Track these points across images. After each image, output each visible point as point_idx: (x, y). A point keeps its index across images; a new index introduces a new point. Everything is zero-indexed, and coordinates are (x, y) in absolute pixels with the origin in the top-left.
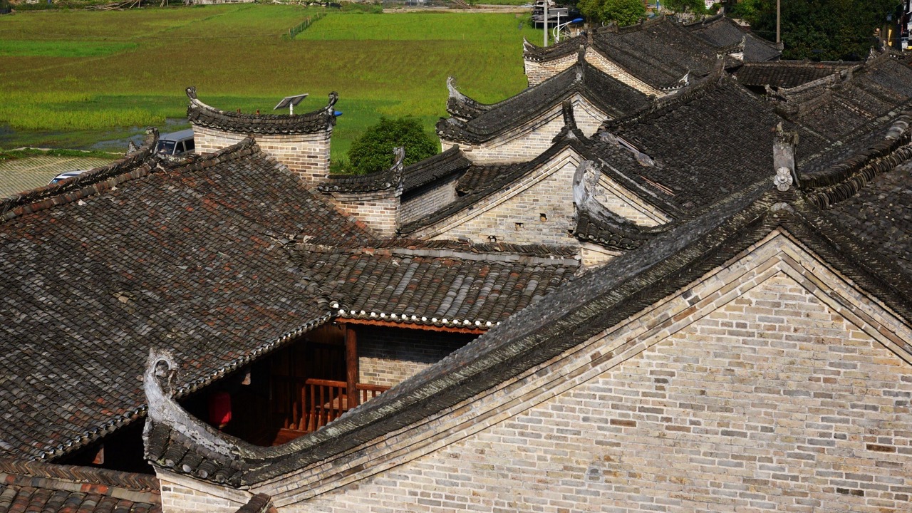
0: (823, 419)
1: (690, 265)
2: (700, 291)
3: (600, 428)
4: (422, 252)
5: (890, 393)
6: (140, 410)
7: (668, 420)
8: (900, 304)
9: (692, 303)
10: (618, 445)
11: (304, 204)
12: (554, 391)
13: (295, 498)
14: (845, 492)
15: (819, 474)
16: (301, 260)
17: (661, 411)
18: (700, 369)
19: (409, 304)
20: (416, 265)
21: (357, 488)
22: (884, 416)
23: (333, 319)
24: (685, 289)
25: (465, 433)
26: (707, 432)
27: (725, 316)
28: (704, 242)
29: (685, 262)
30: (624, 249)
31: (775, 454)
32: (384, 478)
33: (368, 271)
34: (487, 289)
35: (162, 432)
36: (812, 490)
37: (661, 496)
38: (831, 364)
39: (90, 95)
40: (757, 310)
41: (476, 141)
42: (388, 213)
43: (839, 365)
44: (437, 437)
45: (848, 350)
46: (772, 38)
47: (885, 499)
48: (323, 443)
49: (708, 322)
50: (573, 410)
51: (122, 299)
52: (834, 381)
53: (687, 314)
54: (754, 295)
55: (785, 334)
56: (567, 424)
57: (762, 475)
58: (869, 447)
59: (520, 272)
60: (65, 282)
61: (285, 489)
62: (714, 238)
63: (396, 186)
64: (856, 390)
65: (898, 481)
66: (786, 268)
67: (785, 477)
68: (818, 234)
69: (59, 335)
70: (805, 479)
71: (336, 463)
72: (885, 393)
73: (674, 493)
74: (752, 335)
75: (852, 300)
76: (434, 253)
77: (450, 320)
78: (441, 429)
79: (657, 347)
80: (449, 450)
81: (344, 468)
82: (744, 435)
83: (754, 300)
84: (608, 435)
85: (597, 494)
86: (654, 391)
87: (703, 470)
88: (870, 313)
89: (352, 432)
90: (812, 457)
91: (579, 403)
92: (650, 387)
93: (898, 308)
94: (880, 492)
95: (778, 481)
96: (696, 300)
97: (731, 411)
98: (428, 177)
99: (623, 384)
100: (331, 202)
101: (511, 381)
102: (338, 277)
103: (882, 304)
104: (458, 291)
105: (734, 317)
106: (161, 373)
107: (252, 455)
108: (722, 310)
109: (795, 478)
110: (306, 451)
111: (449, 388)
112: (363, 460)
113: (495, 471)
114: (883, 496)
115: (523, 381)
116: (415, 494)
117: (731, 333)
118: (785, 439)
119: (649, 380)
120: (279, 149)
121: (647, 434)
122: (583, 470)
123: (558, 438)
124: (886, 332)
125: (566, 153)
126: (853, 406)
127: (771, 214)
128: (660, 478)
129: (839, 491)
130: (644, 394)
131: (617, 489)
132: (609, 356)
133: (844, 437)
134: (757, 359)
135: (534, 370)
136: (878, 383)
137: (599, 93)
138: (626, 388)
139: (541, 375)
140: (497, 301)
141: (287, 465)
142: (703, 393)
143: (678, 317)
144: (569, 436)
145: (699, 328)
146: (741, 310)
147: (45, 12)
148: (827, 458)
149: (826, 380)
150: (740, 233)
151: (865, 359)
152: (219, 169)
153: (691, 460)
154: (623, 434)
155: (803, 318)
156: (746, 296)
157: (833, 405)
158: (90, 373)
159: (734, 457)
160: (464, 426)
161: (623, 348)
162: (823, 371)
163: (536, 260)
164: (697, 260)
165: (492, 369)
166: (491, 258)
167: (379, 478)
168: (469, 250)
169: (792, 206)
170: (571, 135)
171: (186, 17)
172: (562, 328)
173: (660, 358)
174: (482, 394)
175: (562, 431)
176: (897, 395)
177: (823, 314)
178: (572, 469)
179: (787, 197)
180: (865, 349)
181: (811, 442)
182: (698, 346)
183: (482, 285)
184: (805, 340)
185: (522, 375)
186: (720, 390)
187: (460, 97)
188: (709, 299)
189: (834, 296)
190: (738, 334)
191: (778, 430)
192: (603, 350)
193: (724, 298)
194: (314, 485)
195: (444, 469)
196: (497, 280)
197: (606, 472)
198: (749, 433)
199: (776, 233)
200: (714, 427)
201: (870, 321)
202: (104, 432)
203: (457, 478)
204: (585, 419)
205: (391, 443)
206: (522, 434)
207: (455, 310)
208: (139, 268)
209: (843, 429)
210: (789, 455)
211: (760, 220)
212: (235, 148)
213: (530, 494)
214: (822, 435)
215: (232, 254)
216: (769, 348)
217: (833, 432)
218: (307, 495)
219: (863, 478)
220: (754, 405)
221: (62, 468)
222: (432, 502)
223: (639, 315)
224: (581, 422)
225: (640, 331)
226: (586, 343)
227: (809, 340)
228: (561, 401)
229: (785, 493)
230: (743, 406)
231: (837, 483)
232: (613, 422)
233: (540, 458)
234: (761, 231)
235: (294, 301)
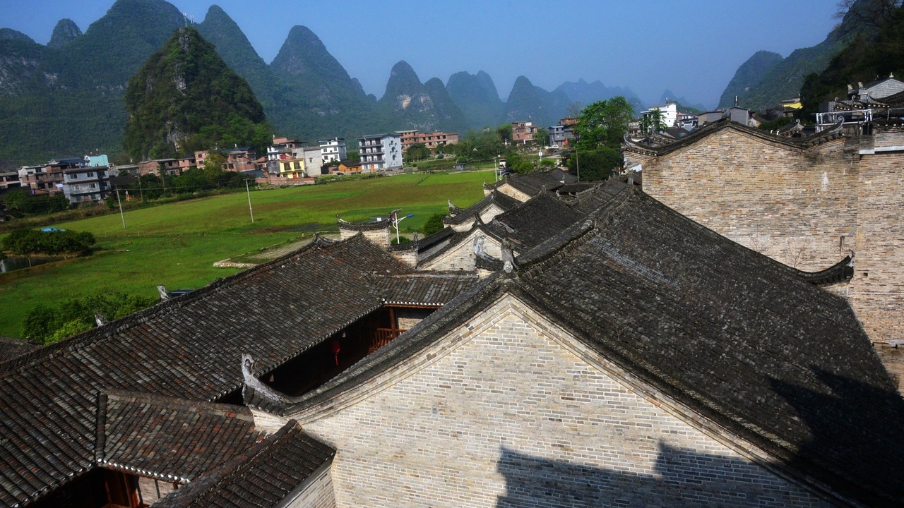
0: (539, 385)
1: (467, 311)
2: (474, 323)
3: (435, 389)
4: (418, 276)
5: (570, 372)
6: (290, 357)
7: (466, 385)
8: (571, 328)
9: (470, 329)
10: (444, 397)
11: (381, 256)
12: (412, 372)
13: (307, 421)
14: (553, 420)
15: (539, 411)
16: (372, 281)
17: (462, 381)
18: (478, 361)
19: (412, 298)
20: (415, 281)
21: (333, 416)
22: (568, 383)
23: (383, 305)
24: (466, 323)
25: (375, 391)
26: (484, 391)
27: (487, 335)
28: (473, 300)
29: (465, 309)
30: (495, 270)
31: (518, 401)
32: (343, 412)
33: (397, 285)
34: (443, 289)
35: (251, 391)
36: (537, 419)
37: (466, 421)
38: (540, 358)
39: (346, 211)
40: (502, 332)
41: (457, 223)
42: (413, 257)
43: (544, 358)
44: (363, 394)
45: (548, 351)
46: (576, 175)
47: (572, 423)
48: (315, 397)
49: (479, 338)
50: (422, 381)
51: (292, 307)
52: (543, 366)
53: (469, 335)
54: (501, 325)
55: (516, 343)
56: (420, 388)
57: (513, 411)
58: (563, 398)
59: (456, 282)
60: (268, 302)
61: (302, 417)
62: (477, 297)
63: (415, 247)
64: (554, 370)
65: (578, 415)
66: (514, 311)
67: (524, 413)
68: (528, 294)
69: (260, 326)
70: (533, 414)
71: (322, 405)
72: (568, 371)
73: (472, 420)
74: (501, 344)
75: (547, 326)
76: (422, 276)
77: (428, 303)
78: (364, 390)
79: (457, 350)
80: (369, 399)
81: (325, 408)
82: (502, 392)
83: (500, 327)
84: (439, 392)
85: (437, 420)
86: (457, 371)
87: (484, 409)
88: (556, 333)
89: (327, 391)
90: (535, 403)
91: (424, 377)
92: (456, 370)
93: (569, 330)
94: (570, 420)
95: (520, 414)
96: (472, 328)
97: (495, 381)
98: (437, 239)
99: (443, 369)
100: (392, 254)
101: (392, 368)
102: (385, 288)
103: (562, 328)
104: (431, 291)
105: (491, 335)
106: (248, 365)
107: (288, 402)
108: (485, 332)
109: (528, 413)
110: (309, 400)
111: (366, 371)
112: (333, 404)
113: (391, 409)
114: (571, 422)
115: (397, 368)
116: (358, 419)
117: (491, 343)
118: (522, 394)
119: (455, 366)
120: (372, 236)
121: (457, 392)
122: (430, 409)
123: (417, 394)
124: (565, 342)
125: (477, 231)
126: (553, 378)
127: (504, 284)
128: (465, 413)
129: (550, 419)
130: (453, 373)
131: (446, 417)
132: (435, 356)
133: (550, 393)
134: (504, 356)
135: (401, 363)
136: (564, 367)
137: (501, 203)
138: (445, 370)
139: (405, 365)
140: (446, 294)
141: (300, 407)
142: (480, 372)
143: (465, 336)
144: (422, 393)
145: (475, 341)
146: (494, 332)
147: (337, 183)
148: (542, 403)
149: (538, 366)
150: (490, 294)
151: (556, 355)
152: (347, 246)
153: (478, 404)
154: (446, 392)
155: (524, 335)
156: (496, 325)
157: (543, 377)
158: (270, 342)
159: (498, 403)
160: (374, 389)
161: (440, 352)
162: (537, 361)
163: (461, 277)
164: (471, 308)
165: (383, 362)
166: (444, 276)
167: (341, 412)
168: (436, 274)
169: (514, 280)
170: (479, 224)
171: (382, 181)
172: (412, 342)
173: (459, 356)
174: (380, 374)
175: (418, 391)
176: (574, 372)
177: (534, 332)
178: (424, 408)
179: (511, 276)
180: (556, 350)
181: (534, 396)
182: (476, 350)
183: (440, 288)
184: (526, 346)
185: (396, 365)
186: (488, 371)
187: (453, 207)
188: (478, 327)
189: (538, 324)
190: (494, 344)
191: (518, 390)
192: (432, 353)
193: (485, 326)
194: (314, 415)
195: (368, 408)
196: (446, 285)
197: (440, 410)
198: (504, 391)
199: (506, 294)
200: (488, 389)
201: (557, 336)
202: (272, 369)
203: (374, 412)
204: (428, 385)
205: (343, 396)
206: (400, 392)
207: (430, 299)
208: (302, 292)
209: (549, 389)
210: (525, 402)
211: (499, 287)
212: (354, 237)
213: (407, 420)
214: (539, 392)
215: (344, 282)
216: (510, 350)
217: (544, 391)
218: (312, 420)
219: (560, 413)
220: (505, 378)
221: (217, 405)
222: (365, 423)
223: (446, 336)
224: (426, 387)
225: (448, 343)
226: (423, 350)
227: (529, 346)
228: (416, 377)
229: (524, 420)
230: (500, 379)
231: (548, 416)
232: (441, 386)
233: (410, 403)
234: (499, 294)
235: (367, 300)
